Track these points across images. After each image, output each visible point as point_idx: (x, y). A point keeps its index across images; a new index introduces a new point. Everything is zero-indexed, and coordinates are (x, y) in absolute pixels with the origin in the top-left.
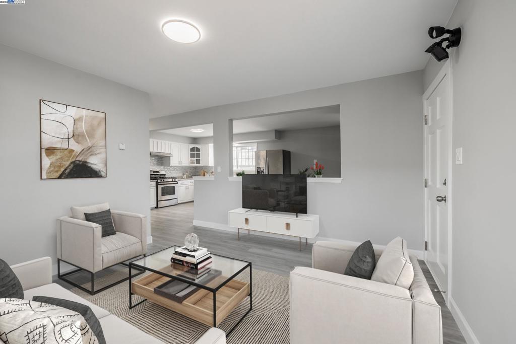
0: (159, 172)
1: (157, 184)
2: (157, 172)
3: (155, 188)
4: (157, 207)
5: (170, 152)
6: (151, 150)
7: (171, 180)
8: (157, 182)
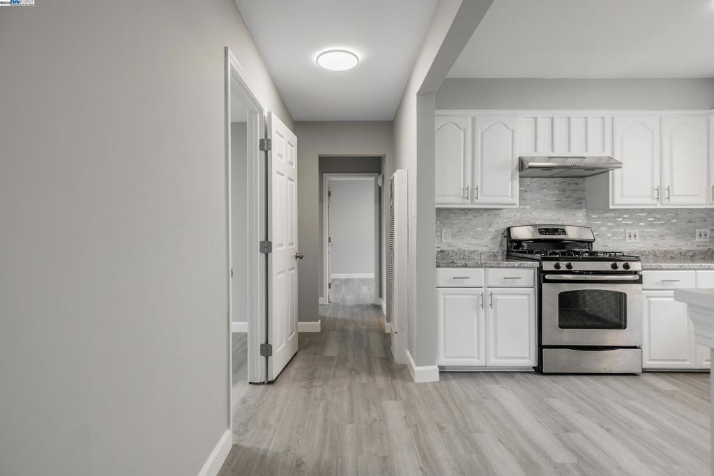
0: (564, 232)
1: (542, 277)
2: (555, 231)
3: (532, 292)
4: (539, 370)
5: (608, 154)
6: (525, 151)
7: (607, 266)
8: (541, 273)
